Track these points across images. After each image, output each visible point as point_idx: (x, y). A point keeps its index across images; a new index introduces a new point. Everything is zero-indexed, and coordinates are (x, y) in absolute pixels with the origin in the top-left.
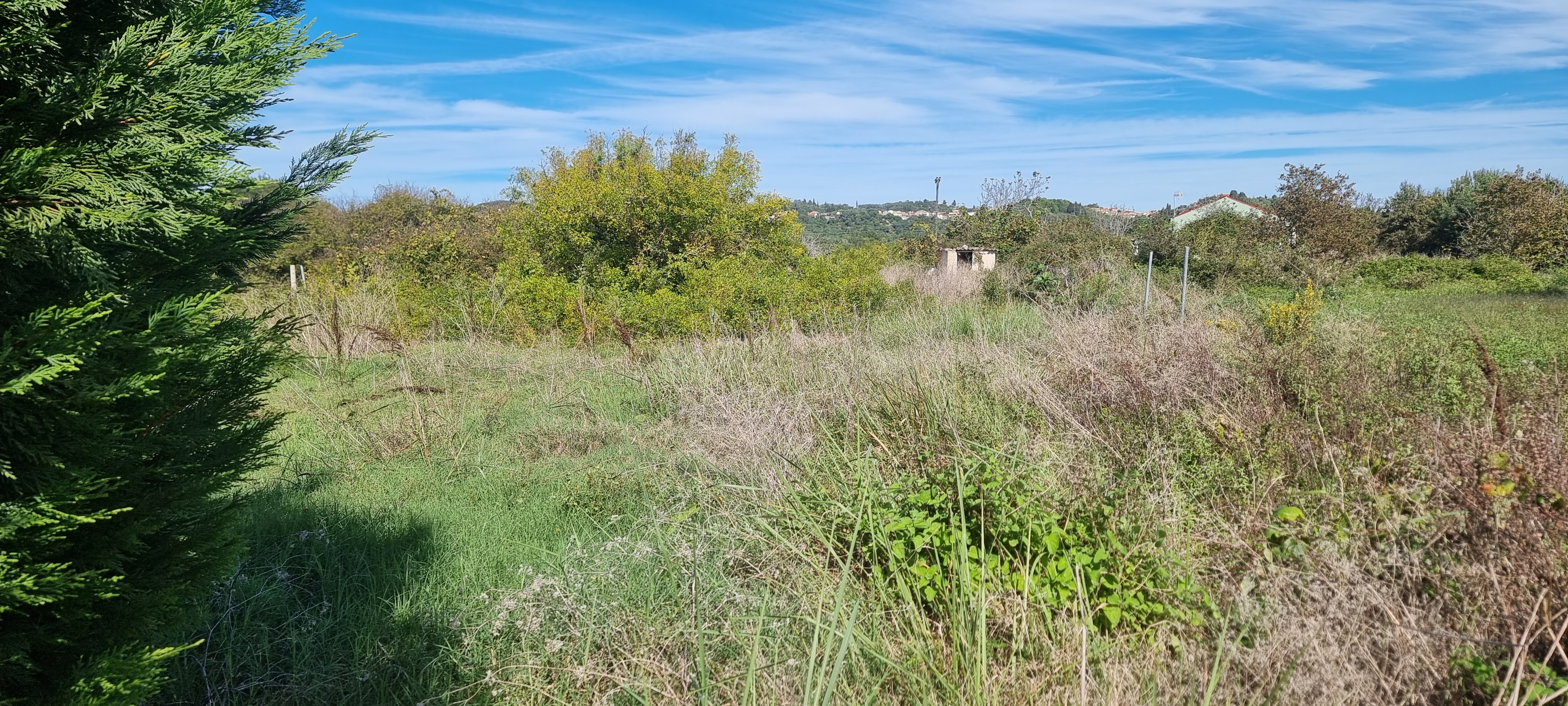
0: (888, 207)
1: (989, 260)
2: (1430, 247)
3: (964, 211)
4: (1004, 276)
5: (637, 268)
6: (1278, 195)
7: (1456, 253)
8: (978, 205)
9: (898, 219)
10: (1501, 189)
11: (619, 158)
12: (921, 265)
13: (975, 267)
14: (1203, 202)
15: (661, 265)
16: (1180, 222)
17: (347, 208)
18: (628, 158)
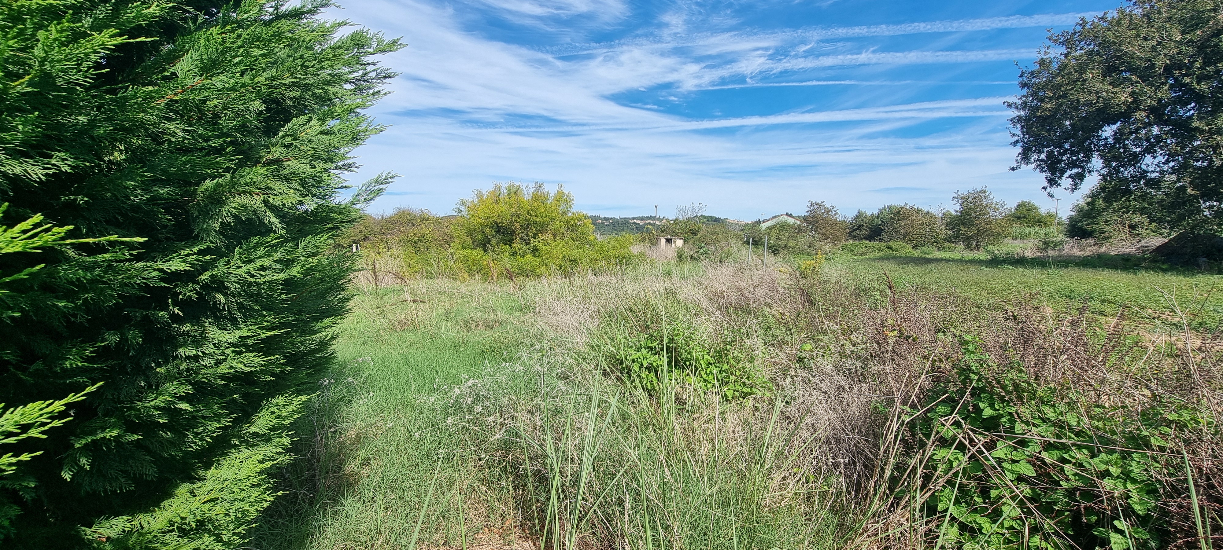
0: (634, 218)
1: (679, 243)
2: (870, 238)
3: (668, 221)
4: (686, 250)
5: (516, 245)
6: (806, 214)
7: (881, 240)
8: (674, 218)
9: (639, 224)
10: (899, 212)
11: (508, 194)
12: (648, 245)
13: (673, 245)
14: (773, 218)
15: (527, 244)
16: (764, 226)
17: (380, 218)
18: (513, 195)
